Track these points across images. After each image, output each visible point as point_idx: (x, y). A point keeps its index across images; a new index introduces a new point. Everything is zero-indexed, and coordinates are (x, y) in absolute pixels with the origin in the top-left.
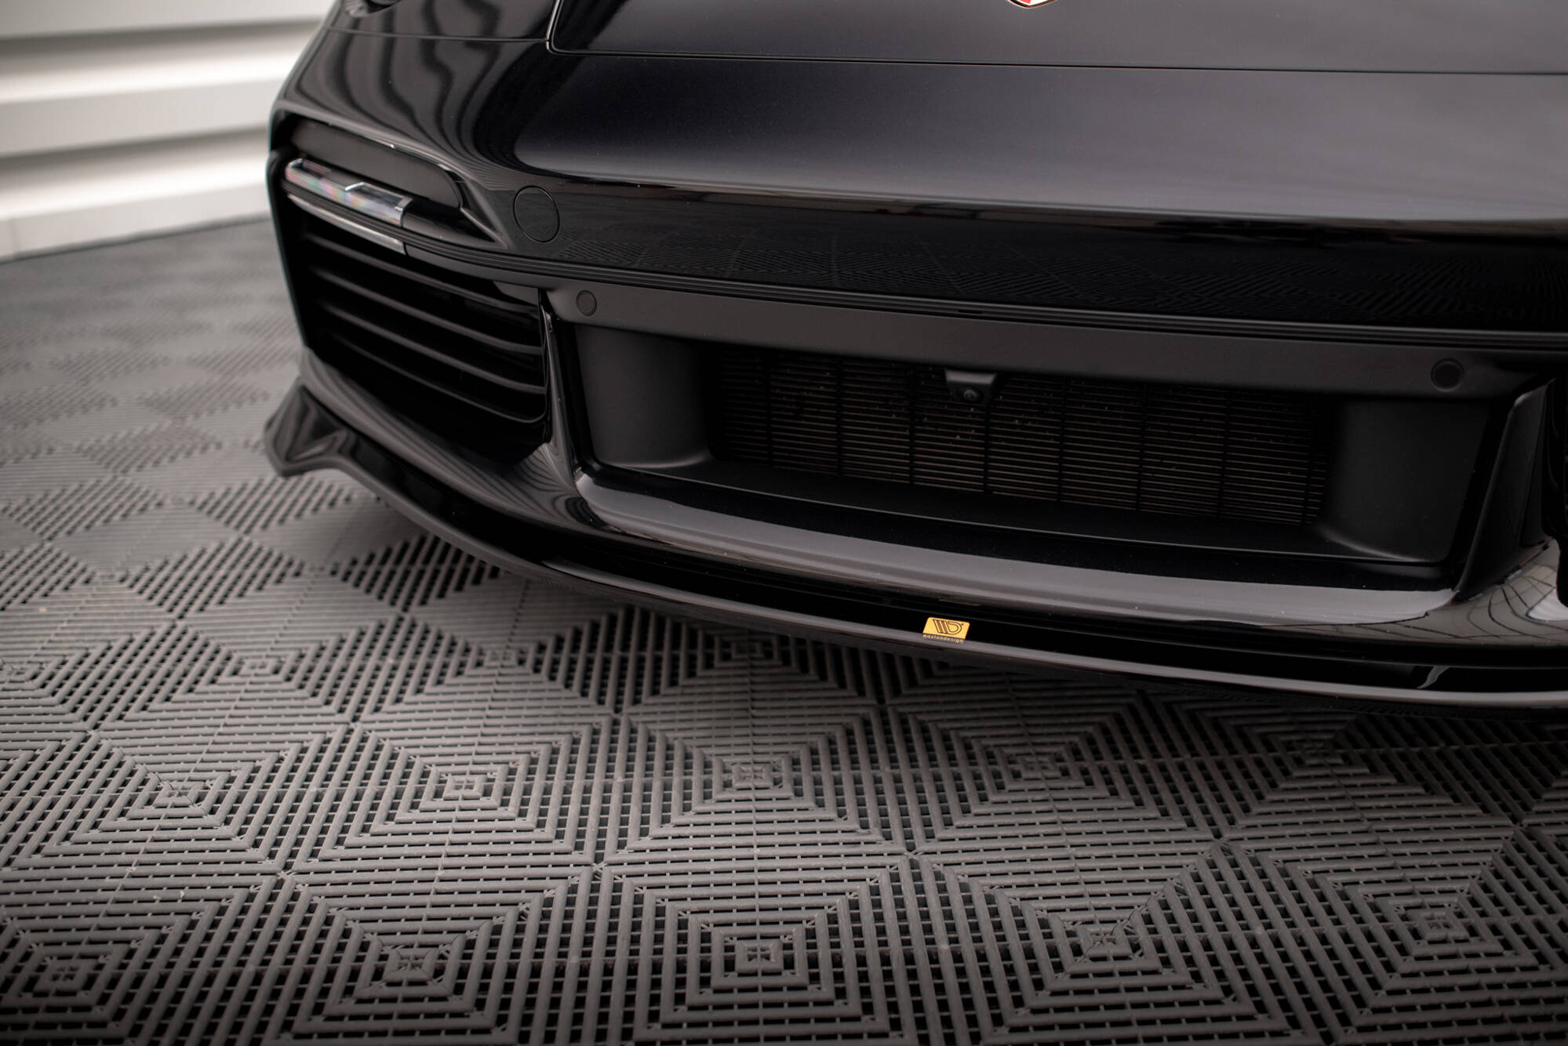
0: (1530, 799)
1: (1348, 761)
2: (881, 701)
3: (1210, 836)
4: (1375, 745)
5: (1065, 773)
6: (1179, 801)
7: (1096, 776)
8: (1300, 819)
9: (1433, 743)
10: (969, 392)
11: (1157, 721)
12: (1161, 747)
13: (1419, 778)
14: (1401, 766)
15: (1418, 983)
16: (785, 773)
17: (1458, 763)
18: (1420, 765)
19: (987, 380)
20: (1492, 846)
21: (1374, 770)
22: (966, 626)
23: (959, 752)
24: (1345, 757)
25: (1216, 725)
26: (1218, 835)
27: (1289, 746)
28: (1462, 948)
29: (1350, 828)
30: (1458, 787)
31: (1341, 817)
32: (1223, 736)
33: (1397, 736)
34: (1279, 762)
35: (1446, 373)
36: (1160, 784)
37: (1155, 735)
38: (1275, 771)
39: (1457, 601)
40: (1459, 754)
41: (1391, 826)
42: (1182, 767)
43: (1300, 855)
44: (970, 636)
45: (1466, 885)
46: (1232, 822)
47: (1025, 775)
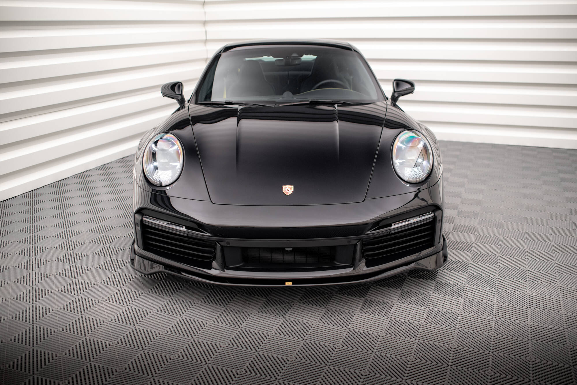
0: (366, 293)
1: (340, 294)
2: (266, 297)
3: (324, 308)
4: (345, 290)
5: (300, 303)
6: (318, 304)
7: (305, 303)
8: (335, 303)
9: (351, 289)
10: (289, 251)
11: (310, 293)
12: (312, 297)
13: (350, 295)
14: (347, 293)
15: (356, 320)
16: (259, 310)
17: (355, 291)
18: (350, 293)
19: (291, 249)
20: (362, 302)
21: (344, 295)
22: (291, 283)
23: (283, 303)
24: (339, 293)
25: (319, 292)
26: (325, 307)
27: (331, 293)
28: (361, 315)
29: (342, 303)
30: (355, 295)
31: (341, 302)
32: (321, 293)
33: (345, 289)
34: (330, 296)
35: (349, 242)
36: (315, 302)
37: (311, 295)
38: (330, 297)
39: (354, 269)
40: (355, 290)
41: (348, 302)
42: (317, 299)
43: (337, 308)
44: (292, 284)
45: (359, 307)
46: (326, 305)
47: (294, 304)
